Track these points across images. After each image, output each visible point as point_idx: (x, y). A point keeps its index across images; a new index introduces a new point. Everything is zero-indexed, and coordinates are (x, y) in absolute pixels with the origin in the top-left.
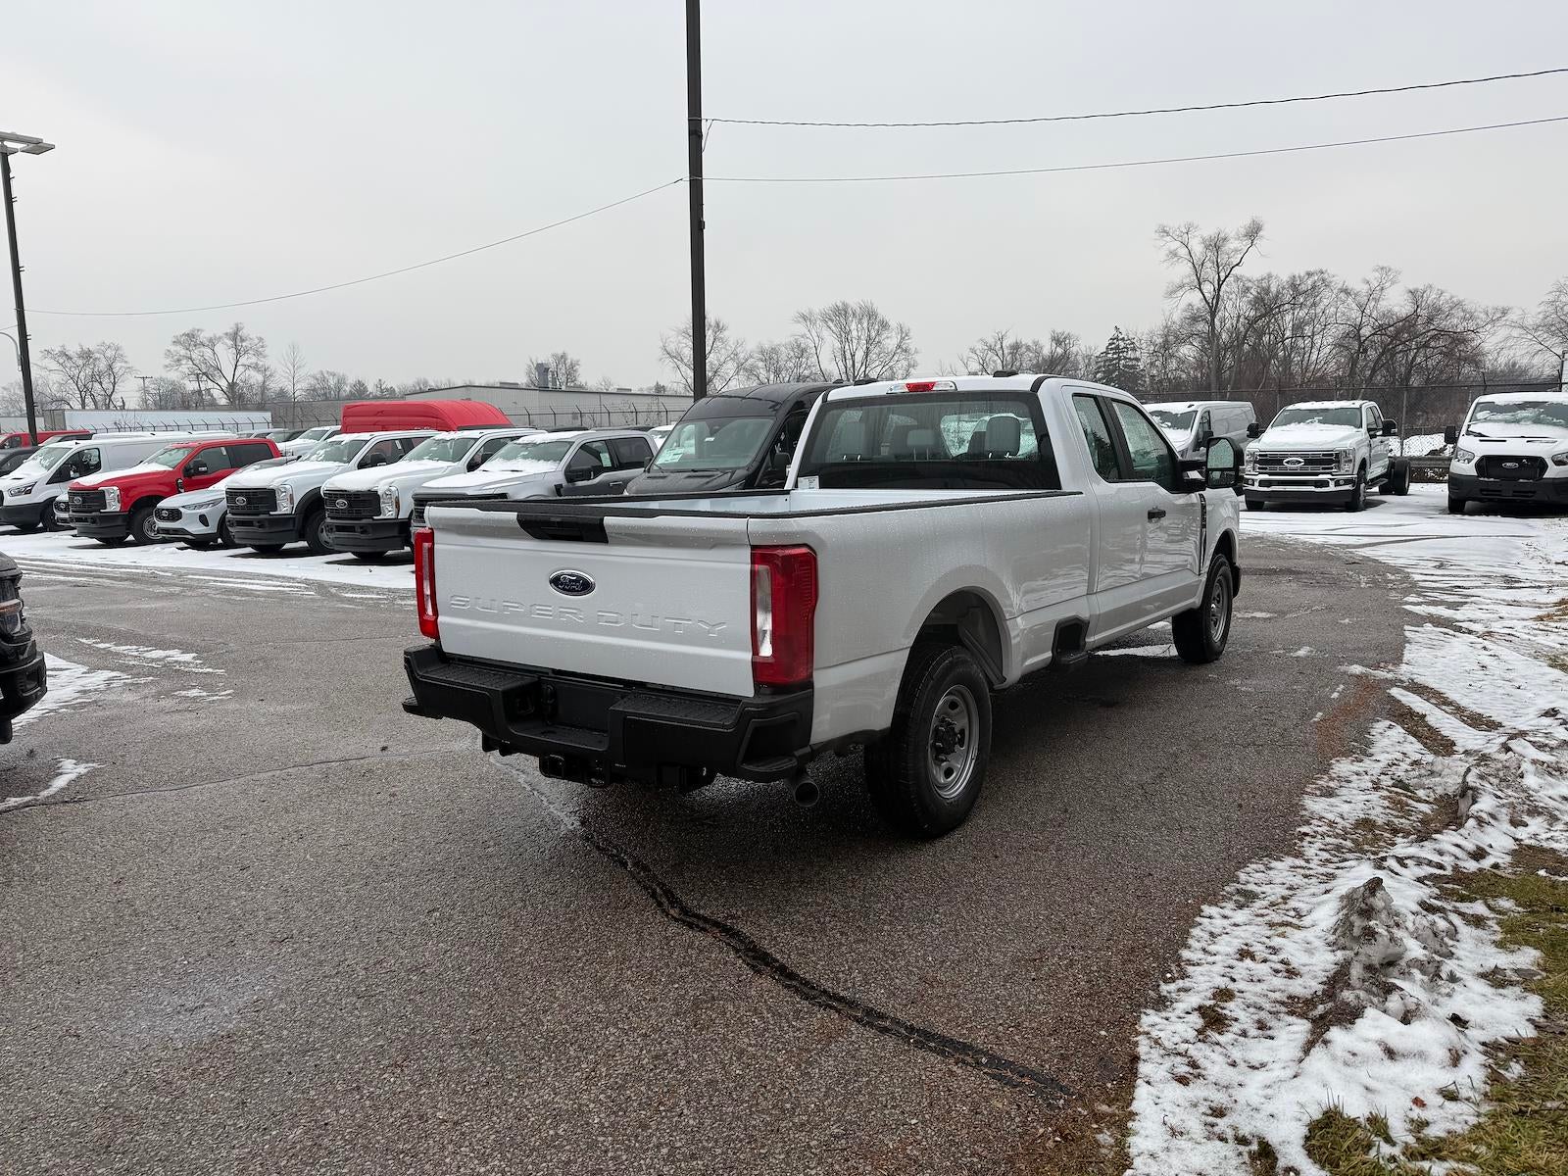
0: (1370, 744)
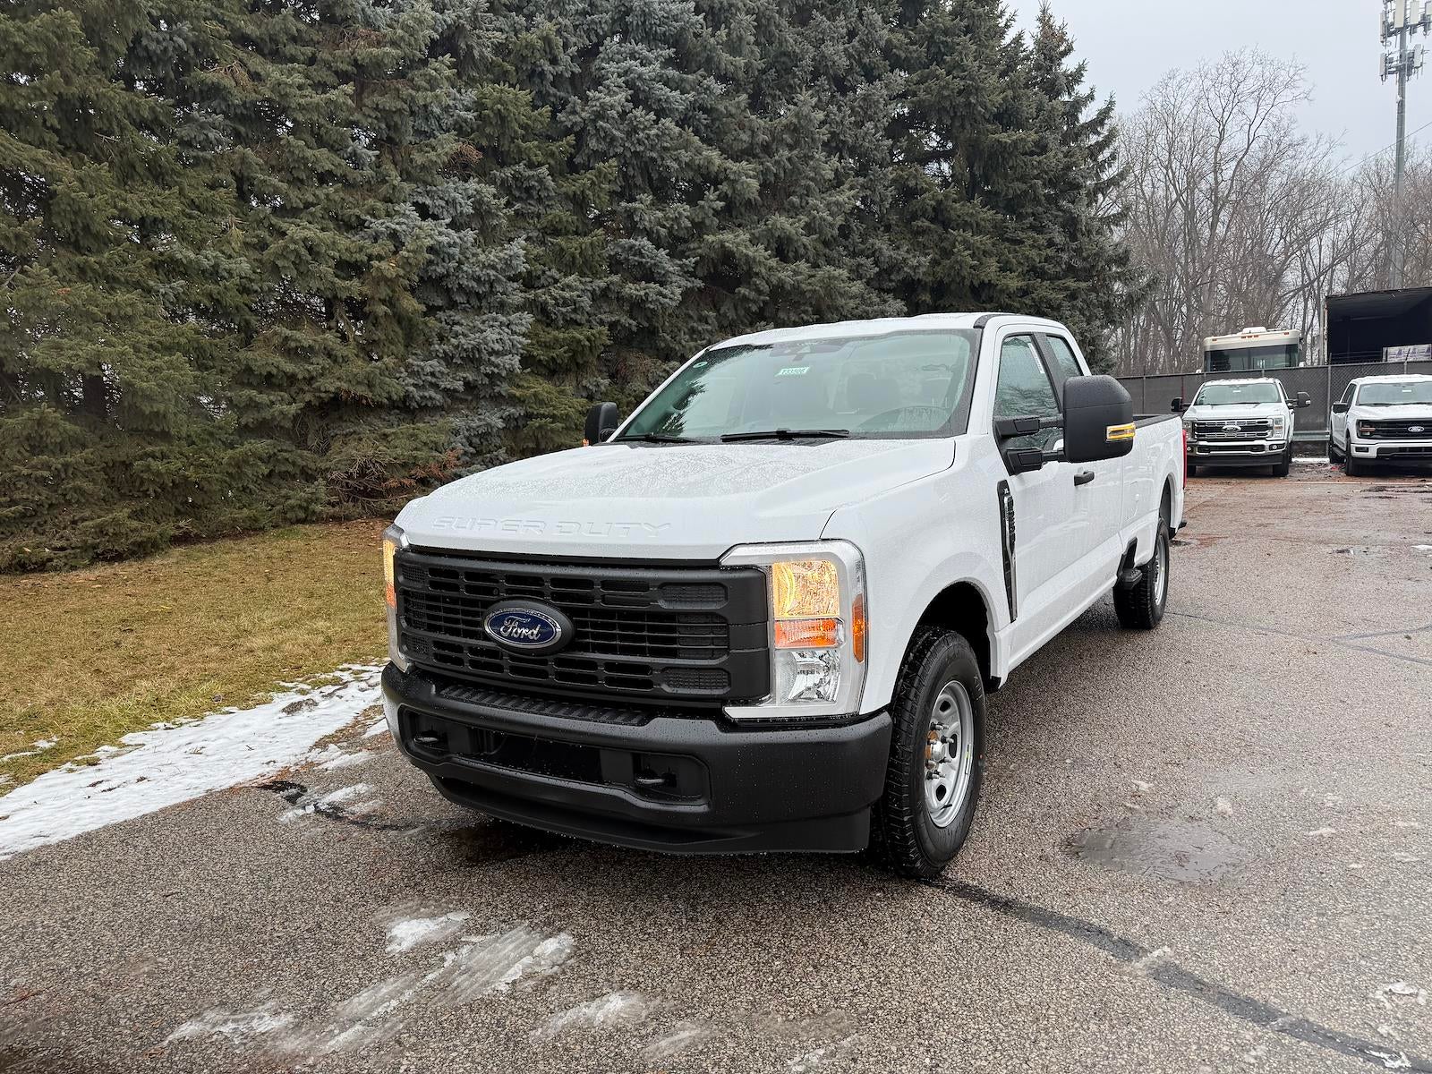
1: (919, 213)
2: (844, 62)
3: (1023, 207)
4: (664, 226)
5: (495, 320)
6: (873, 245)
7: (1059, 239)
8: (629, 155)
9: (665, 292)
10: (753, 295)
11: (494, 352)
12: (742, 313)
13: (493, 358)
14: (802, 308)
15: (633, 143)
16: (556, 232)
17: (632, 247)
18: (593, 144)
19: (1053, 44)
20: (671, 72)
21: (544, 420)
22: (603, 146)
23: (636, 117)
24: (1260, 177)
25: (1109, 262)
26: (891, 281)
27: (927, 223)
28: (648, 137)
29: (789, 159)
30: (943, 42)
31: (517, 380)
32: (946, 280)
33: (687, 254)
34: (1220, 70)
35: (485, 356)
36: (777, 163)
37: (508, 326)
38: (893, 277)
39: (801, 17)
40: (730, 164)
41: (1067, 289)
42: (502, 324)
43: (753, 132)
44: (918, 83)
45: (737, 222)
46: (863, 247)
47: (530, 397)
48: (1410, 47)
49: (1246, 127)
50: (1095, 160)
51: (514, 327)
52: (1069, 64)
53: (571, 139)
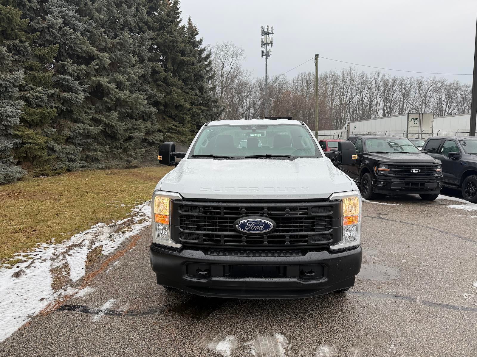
1: (159, 79)
2: (134, 24)
3: (187, 82)
4: (76, 72)
5: (8, 103)
6: (145, 88)
7: (198, 93)
8: (62, 43)
9: (79, 97)
10: (109, 101)
11: (8, 116)
12: (104, 107)
13: (8, 119)
14: (126, 107)
15: (64, 40)
16: (31, 69)
17: (64, 79)
18: (48, 37)
19: (193, 31)
20: (77, 15)
21: (31, 145)
22: (51, 39)
23: (66, 30)
24: (232, 80)
25: (212, 102)
26: (151, 101)
27: (162, 83)
28: (71, 38)
29: (119, 54)
30: (164, 24)
31: (17, 128)
32: (168, 103)
33: (83, 83)
34: (222, 46)
35: (5, 118)
36: (115, 55)
37: (14, 106)
38: (152, 99)
39: (118, 5)
40: (98, 53)
41: (201, 109)
42: (12, 105)
43: (106, 43)
44: (157, 36)
45: (100, 74)
46: (142, 88)
47: (25, 135)
48: (268, 49)
49: (229, 65)
50: (206, 70)
51: (17, 106)
52: (198, 38)
53: (38, 33)
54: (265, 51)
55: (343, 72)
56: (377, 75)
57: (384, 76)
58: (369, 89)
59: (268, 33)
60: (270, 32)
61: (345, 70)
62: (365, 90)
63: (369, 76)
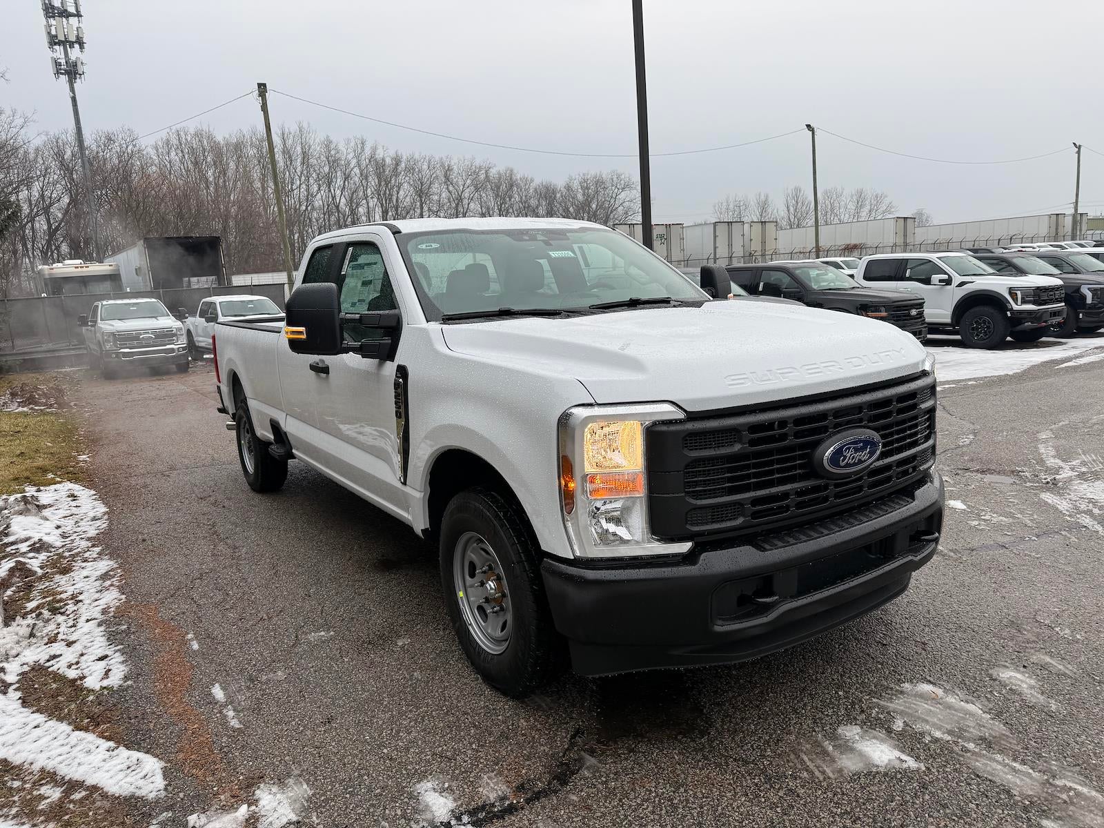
0: (112, 638)
48: (72, 57)
54: (63, 61)
55: (283, 134)
56: (359, 146)
57: (374, 149)
58: (347, 178)
59: (64, 14)
60: (72, 10)
61: (287, 131)
62: (339, 180)
63: (342, 147)
